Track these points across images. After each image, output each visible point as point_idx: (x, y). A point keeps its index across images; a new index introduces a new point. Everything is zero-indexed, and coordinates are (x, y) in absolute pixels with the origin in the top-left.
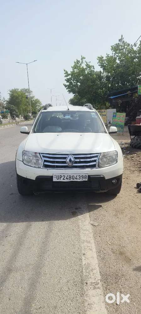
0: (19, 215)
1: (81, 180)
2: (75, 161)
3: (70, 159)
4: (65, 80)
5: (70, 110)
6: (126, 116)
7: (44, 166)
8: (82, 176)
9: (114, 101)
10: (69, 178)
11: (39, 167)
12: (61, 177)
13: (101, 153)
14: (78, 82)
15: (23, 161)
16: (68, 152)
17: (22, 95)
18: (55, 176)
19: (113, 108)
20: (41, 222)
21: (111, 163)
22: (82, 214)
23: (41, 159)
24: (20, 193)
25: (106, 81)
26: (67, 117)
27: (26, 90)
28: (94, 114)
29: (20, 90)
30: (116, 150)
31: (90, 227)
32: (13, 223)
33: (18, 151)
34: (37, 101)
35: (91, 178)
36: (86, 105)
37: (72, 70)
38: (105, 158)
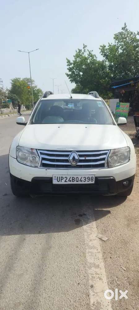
0: (11, 224)
1: (86, 183)
2: (80, 160)
3: (74, 157)
4: (68, 69)
5: (73, 98)
6: (130, 107)
7: (42, 165)
8: (88, 178)
9: (116, 91)
10: (72, 179)
11: (36, 167)
12: (62, 178)
13: (111, 150)
14: (80, 71)
15: (17, 159)
16: (71, 148)
17: (23, 84)
18: (55, 177)
19: (116, 98)
20: (37, 235)
21: (122, 162)
22: (87, 223)
23: (38, 157)
24: (14, 194)
25: (109, 70)
26: (70, 106)
27: (28, 79)
28: (100, 102)
29: (22, 79)
30: (128, 146)
31: (97, 243)
32: (3, 236)
33: (12, 146)
34: (39, 91)
35: (98, 180)
36: (91, 94)
37: (74, 60)
38: (115, 155)
